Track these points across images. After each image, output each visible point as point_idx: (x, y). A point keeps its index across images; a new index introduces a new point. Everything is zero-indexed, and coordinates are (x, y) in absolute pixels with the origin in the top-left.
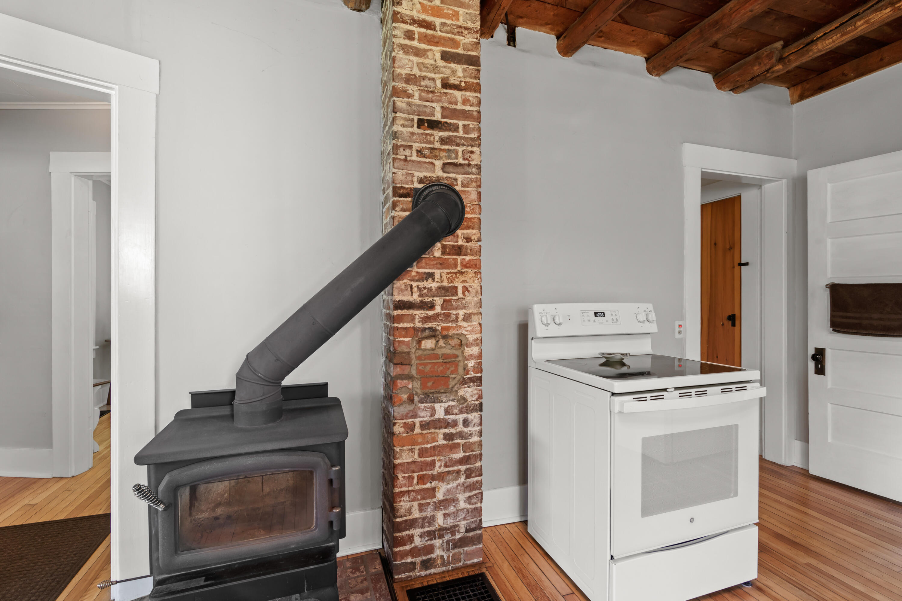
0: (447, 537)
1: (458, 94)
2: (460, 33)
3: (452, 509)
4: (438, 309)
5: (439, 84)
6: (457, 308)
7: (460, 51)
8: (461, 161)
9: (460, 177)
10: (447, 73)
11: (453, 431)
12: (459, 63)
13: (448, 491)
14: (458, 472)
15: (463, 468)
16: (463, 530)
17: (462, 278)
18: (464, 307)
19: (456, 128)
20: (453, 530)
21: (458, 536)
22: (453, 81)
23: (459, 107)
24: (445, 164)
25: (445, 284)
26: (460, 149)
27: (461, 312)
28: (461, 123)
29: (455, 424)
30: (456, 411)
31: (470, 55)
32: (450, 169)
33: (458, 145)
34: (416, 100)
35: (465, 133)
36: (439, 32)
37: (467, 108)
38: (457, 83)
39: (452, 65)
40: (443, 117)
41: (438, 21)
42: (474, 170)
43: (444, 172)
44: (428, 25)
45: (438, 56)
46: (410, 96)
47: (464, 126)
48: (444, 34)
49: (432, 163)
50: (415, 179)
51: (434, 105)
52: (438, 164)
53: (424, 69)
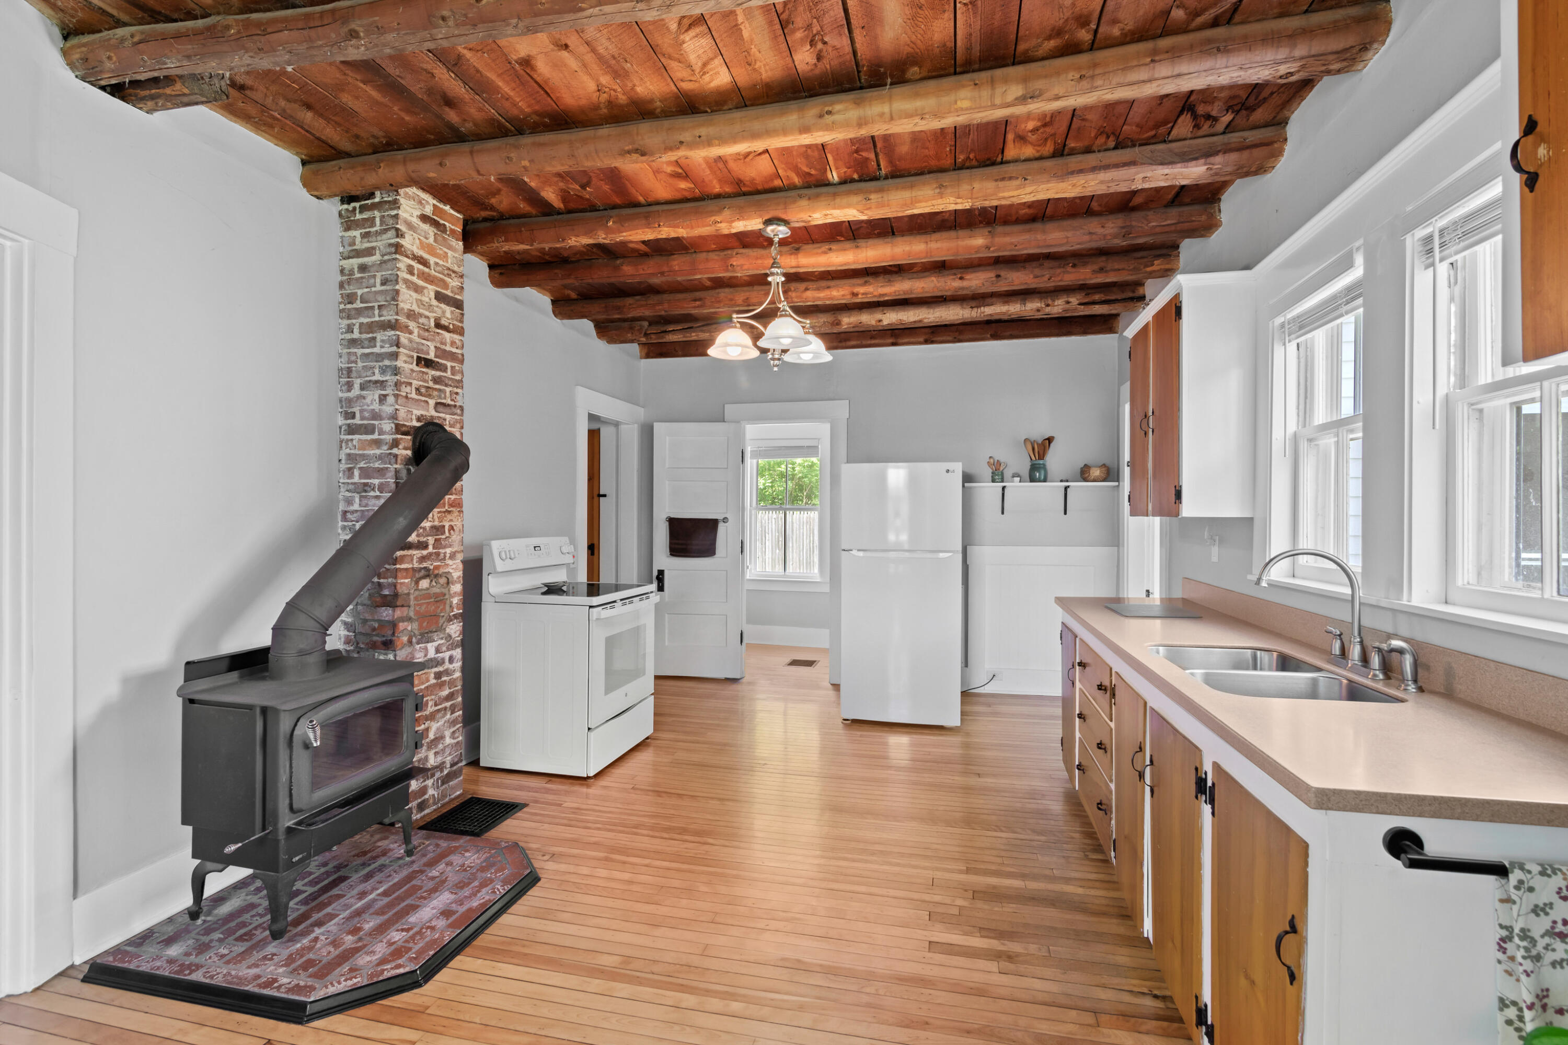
0: (438, 775)
1: (447, 336)
2: (449, 276)
3: (441, 746)
4: (431, 549)
5: (432, 324)
6: (445, 547)
7: (449, 293)
8: (449, 401)
9: (448, 417)
10: (439, 313)
11: (440, 669)
12: (448, 304)
13: (438, 729)
14: (445, 708)
15: (448, 704)
16: (448, 766)
17: (449, 517)
18: (450, 546)
19: (444, 369)
20: (440, 767)
21: (446, 772)
22: (444, 322)
23: (448, 348)
24: (437, 404)
25: (436, 523)
26: (448, 390)
27: (448, 551)
28: (449, 364)
29: (442, 662)
30: (444, 649)
31: (456, 299)
32: (441, 408)
33: (446, 385)
34: (415, 337)
35: (453, 374)
36: (433, 271)
37: (454, 350)
38: (447, 324)
39: (443, 306)
40: (436, 356)
41: (432, 260)
42: (459, 411)
43: (436, 411)
44: (424, 263)
45: (432, 295)
46: (411, 333)
47: (452, 367)
48: (437, 274)
49: (427, 402)
50: (414, 417)
51: (429, 343)
52: (432, 402)
53: (422, 306)
